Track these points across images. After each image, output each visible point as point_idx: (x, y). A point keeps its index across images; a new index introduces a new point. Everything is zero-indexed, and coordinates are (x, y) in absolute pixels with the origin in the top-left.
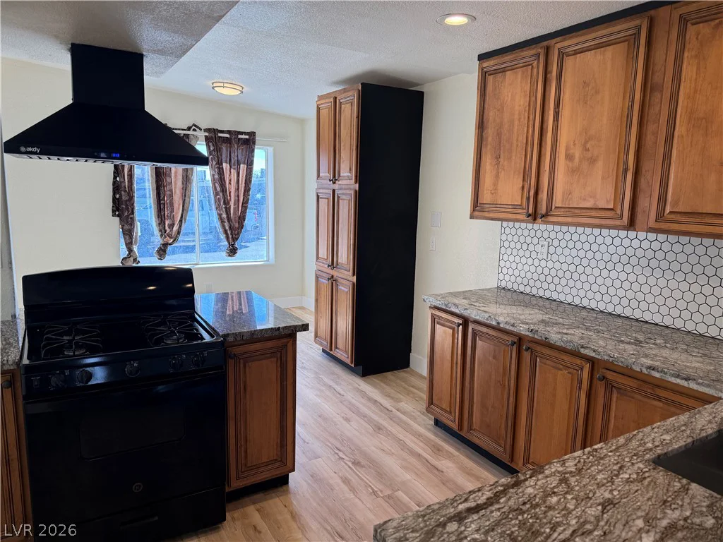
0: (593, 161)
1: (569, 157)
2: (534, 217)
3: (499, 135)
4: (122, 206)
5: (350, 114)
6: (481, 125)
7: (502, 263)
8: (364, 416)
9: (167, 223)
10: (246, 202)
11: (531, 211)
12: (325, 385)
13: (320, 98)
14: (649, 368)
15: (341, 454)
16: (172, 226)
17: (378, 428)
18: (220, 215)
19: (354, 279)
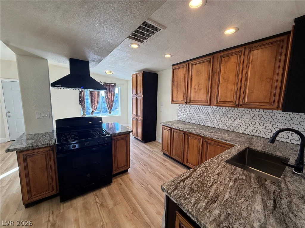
0: (200, 90)
1: (195, 89)
2: (186, 103)
3: (177, 84)
4: (82, 102)
5: (140, 79)
6: (173, 81)
7: (178, 114)
8: (145, 153)
9: (93, 106)
10: (113, 100)
11: (186, 101)
12: (135, 145)
13: (133, 75)
14: (217, 138)
15: (141, 163)
16: (95, 107)
17: (150, 156)
18: (107, 104)
19: (142, 119)
